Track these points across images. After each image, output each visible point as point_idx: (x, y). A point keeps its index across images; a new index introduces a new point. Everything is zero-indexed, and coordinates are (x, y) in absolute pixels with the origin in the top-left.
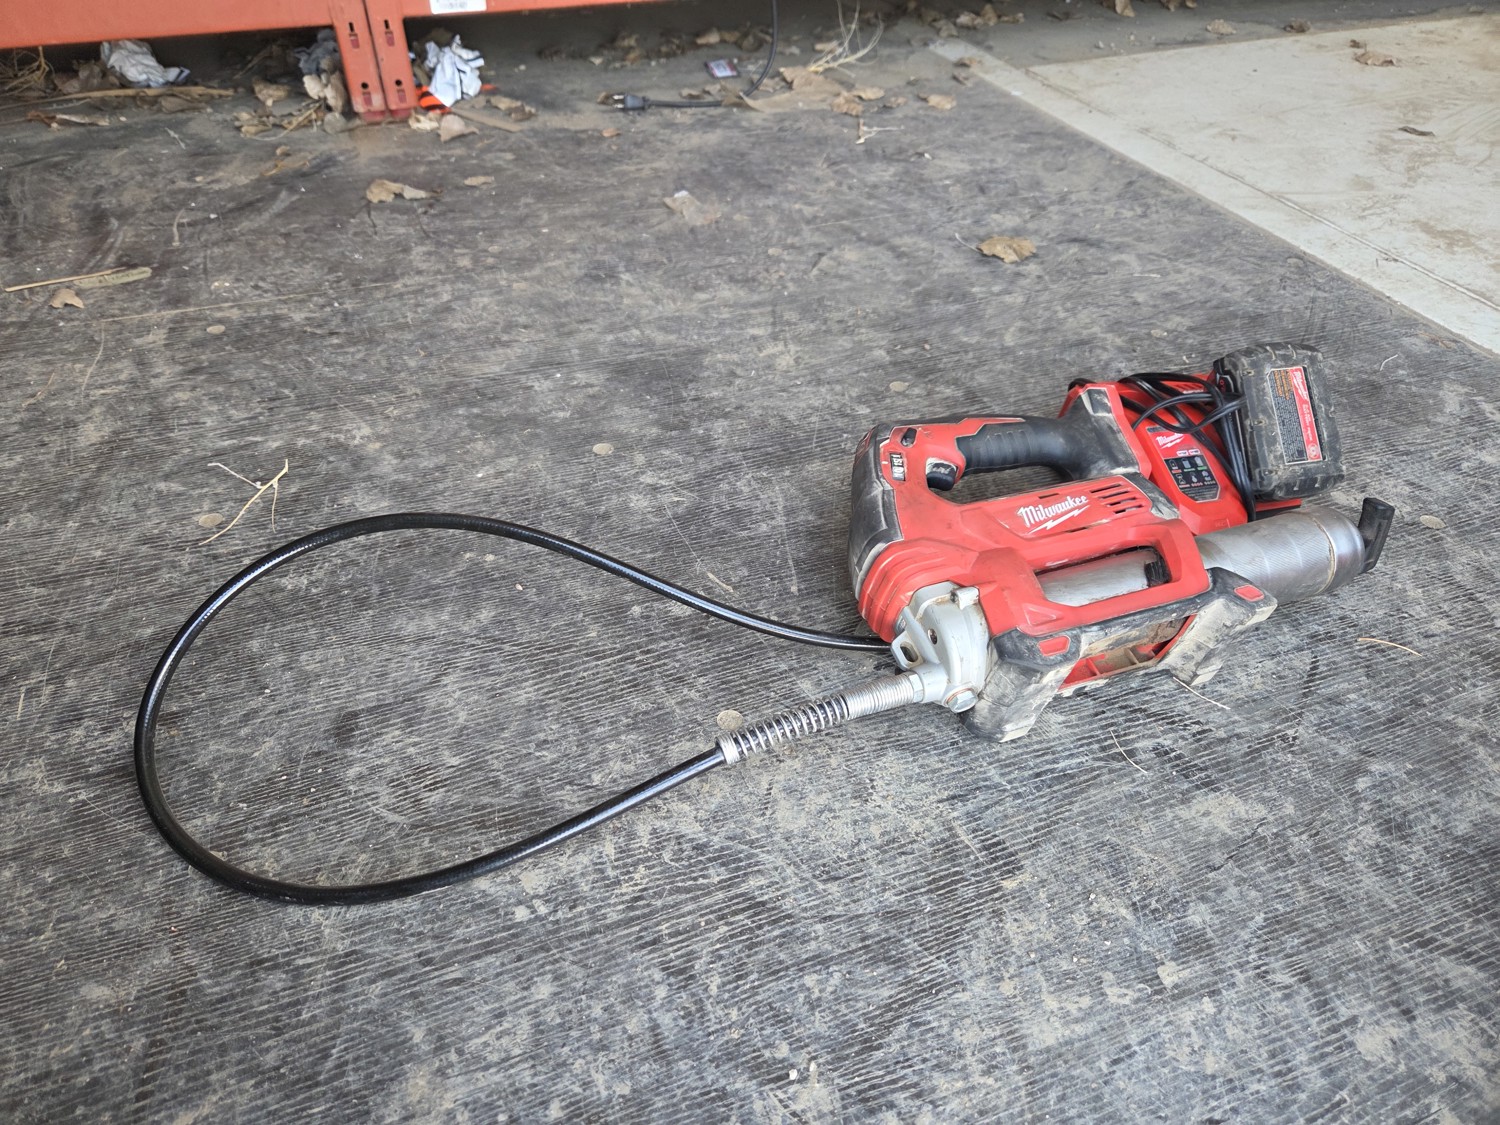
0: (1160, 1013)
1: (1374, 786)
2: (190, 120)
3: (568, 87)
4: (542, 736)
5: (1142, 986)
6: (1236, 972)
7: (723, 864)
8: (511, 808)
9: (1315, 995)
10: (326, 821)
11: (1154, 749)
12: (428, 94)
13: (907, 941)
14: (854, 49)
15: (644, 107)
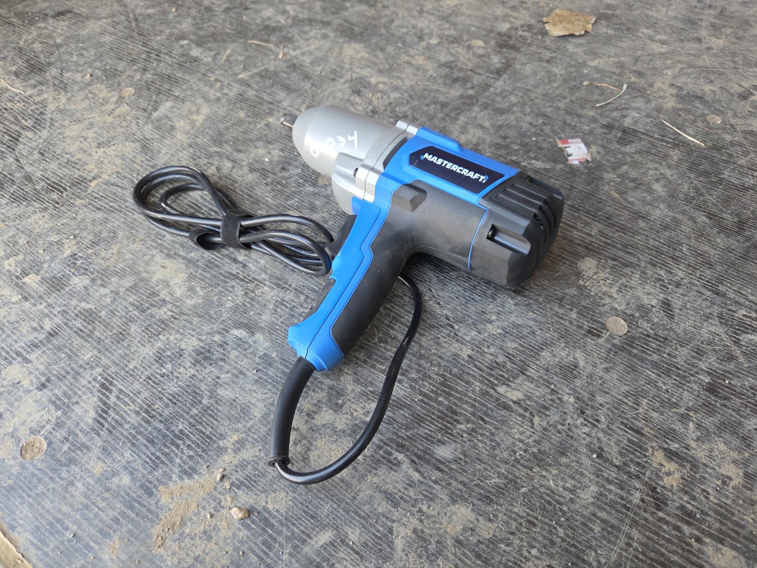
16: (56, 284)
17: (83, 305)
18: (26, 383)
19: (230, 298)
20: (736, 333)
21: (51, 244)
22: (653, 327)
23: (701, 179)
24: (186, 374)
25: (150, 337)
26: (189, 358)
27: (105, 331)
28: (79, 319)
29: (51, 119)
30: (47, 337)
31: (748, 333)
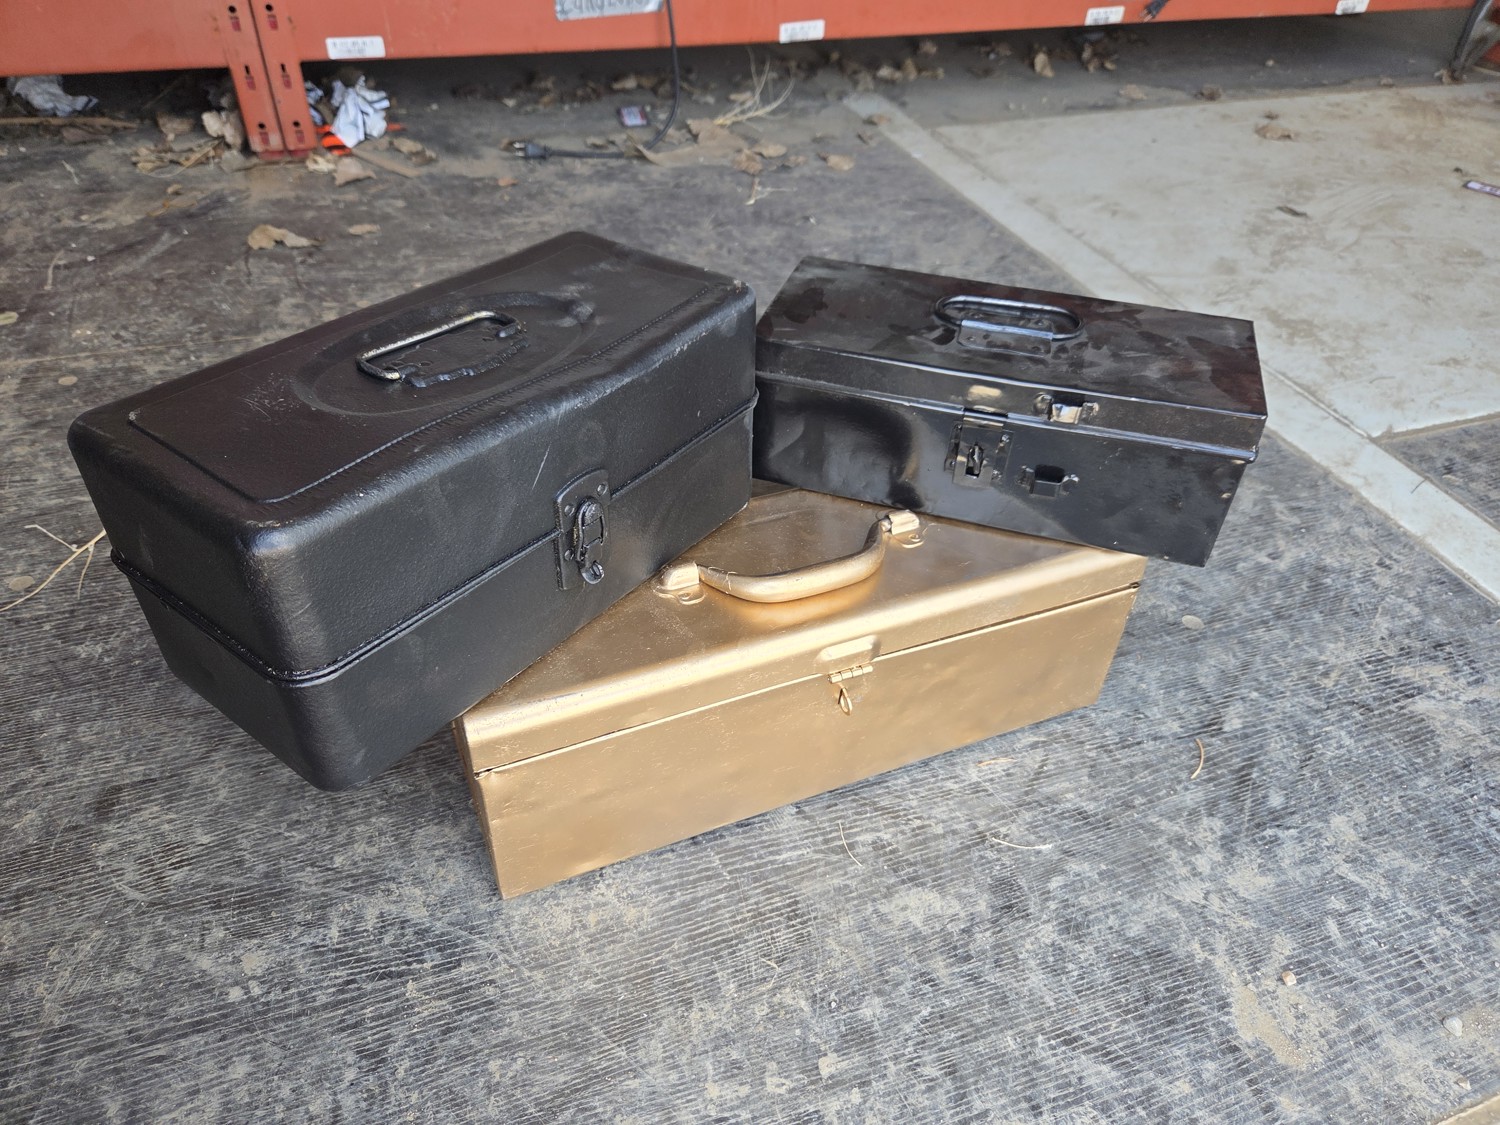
0: (810, 1102)
1: (1066, 886)
2: (89, 152)
3: (475, 130)
4: (295, 816)
5: (801, 1076)
6: (890, 1064)
7: (440, 950)
8: (249, 888)
9: (957, 1088)
10: (71, 895)
11: (874, 843)
12: (329, 134)
13: (594, 1028)
14: (765, 100)
15: (544, 156)
16: (858, 1037)
19: (998, 867)
24: (1091, 955)
27: (979, 1011)
30: (951, 1079)
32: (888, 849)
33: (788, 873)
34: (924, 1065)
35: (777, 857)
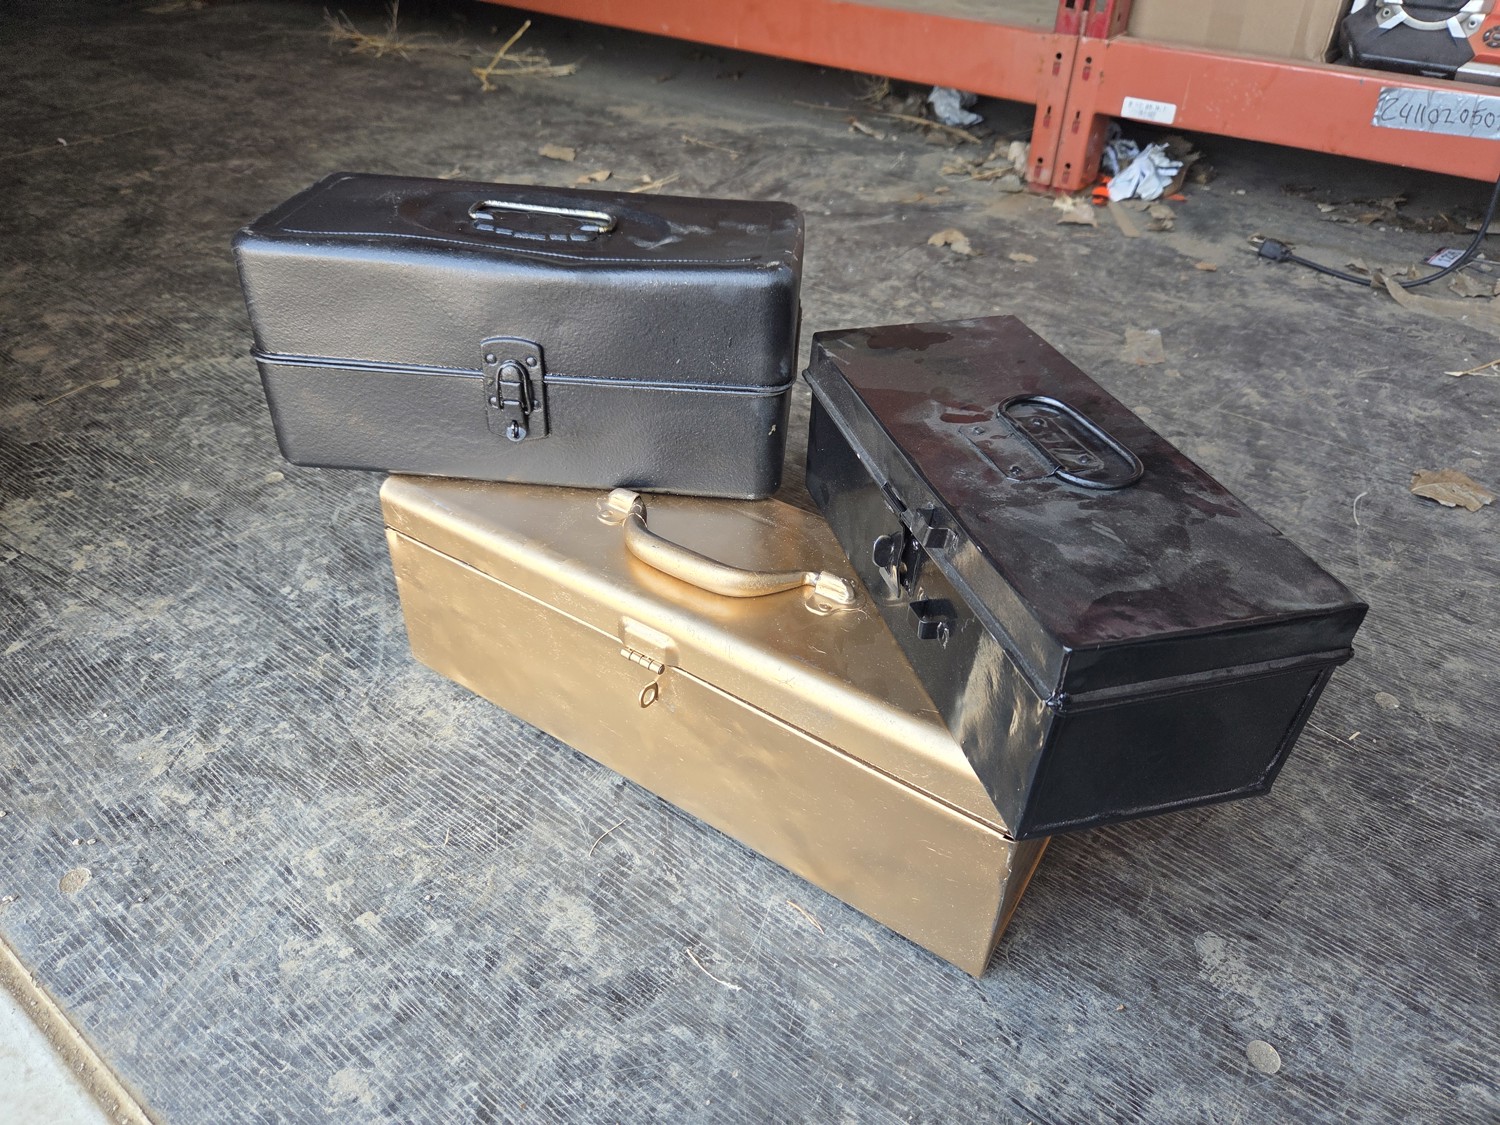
0: (327, 922)
5: (349, 906)
6: (389, 965)
7: (362, 653)
9: (385, 1030)
11: (623, 855)
12: (1101, 184)
13: (336, 761)
16: (404, 930)
17: (445, 967)
18: (365, 1100)
19: (663, 970)
20: (1450, 1081)
21: (393, 861)
22: (1321, 1063)
23: (1376, 804)
24: (605, 1100)
25: (547, 1031)
26: (607, 1072)
27: (479, 1017)
28: (440, 994)
29: (385, 648)
30: (393, 1021)
31: (1470, 1082)
32: (622, 868)
33: (547, 809)
34: (398, 993)
35: (559, 794)
